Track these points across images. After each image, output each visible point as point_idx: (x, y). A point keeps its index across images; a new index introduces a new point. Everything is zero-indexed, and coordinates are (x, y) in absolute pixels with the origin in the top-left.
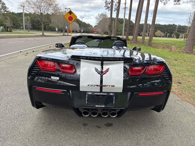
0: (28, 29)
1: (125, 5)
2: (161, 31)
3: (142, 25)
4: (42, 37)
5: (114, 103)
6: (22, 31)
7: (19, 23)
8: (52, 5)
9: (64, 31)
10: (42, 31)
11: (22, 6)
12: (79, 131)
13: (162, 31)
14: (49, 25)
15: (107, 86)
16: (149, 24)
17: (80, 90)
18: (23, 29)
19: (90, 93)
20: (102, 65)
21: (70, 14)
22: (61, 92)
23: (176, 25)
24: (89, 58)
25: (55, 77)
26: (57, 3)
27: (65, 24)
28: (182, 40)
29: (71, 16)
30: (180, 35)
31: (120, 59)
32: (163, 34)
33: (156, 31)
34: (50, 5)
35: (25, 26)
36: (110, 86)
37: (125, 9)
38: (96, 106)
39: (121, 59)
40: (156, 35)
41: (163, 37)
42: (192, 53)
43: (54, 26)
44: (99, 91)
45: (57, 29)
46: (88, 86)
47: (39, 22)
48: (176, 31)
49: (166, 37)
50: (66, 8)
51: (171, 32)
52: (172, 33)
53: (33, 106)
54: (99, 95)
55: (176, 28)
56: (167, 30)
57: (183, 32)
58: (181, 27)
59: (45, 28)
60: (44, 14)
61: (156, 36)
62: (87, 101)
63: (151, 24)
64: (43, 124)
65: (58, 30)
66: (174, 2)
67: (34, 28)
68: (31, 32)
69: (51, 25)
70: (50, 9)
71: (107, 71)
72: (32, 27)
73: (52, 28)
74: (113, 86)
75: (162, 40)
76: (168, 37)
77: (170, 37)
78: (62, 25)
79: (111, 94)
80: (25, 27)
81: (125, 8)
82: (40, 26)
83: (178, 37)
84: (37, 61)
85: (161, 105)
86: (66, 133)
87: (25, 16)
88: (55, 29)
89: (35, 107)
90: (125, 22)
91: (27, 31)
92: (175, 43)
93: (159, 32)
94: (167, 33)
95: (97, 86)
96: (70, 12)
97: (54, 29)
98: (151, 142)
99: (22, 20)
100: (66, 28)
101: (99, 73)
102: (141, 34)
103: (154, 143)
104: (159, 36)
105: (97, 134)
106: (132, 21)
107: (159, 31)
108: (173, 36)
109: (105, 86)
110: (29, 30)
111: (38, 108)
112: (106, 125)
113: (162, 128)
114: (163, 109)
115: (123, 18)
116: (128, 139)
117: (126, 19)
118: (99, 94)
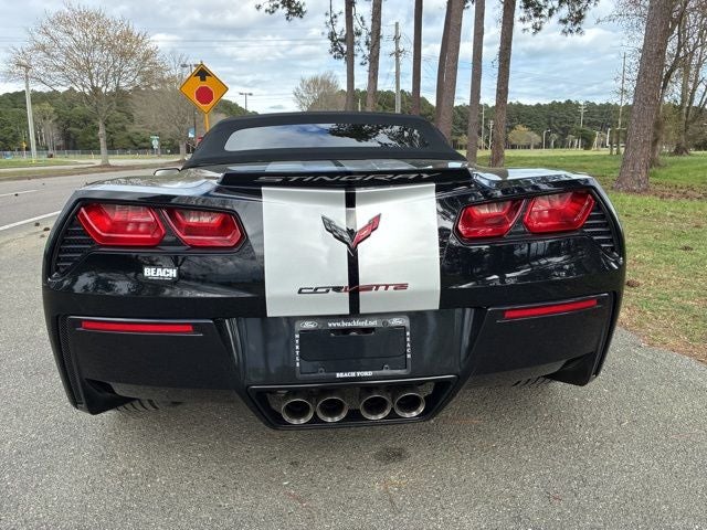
0: (47, 149)
1: (397, 43)
2: (527, 126)
3: (461, 110)
4: (103, 172)
5: (409, 356)
6: (24, 158)
7: (12, 131)
8: (133, 54)
9: (183, 149)
10: (100, 153)
11: (19, 65)
12: (274, 491)
13: (532, 128)
14: (123, 129)
15: (377, 287)
16: (486, 106)
17: (269, 315)
18: (28, 149)
19: (309, 325)
20: (350, 202)
21: (203, 79)
22: (191, 328)
23: (578, 105)
24: (295, 178)
25: (159, 270)
26: (151, 46)
27: (184, 121)
28: (605, 152)
29: (203, 84)
30: (595, 135)
31: (420, 177)
32: (536, 138)
33: (512, 128)
34: (123, 54)
35: (37, 139)
36: (387, 286)
37: (397, 57)
38: (338, 375)
39: (425, 176)
40: (514, 142)
41: (536, 147)
42: (646, 190)
43: (144, 132)
44: (348, 312)
45: (155, 143)
46: (300, 292)
47: (86, 120)
48: (578, 124)
49: (548, 146)
50: (184, 66)
51: (563, 129)
52: (565, 132)
53: (75, 402)
54: (346, 331)
55: (578, 114)
56: (549, 123)
57: (603, 127)
58: (596, 110)
59: (112, 140)
60: (103, 90)
61: (513, 147)
62: (301, 357)
63: (490, 106)
64: (121, 479)
65: (162, 145)
66: (562, 26)
67: (71, 144)
68: (58, 158)
69: (132, 129)
70: (125, 69)
71: (374, 225)
72: (61, 143)
73: (136, 141)
74: (403, 286)
75: (535, 158)
76: (555, 147)
77: (561, 144)
78: (174, 127)
79: (396, 322)
80: (37, 144)
81: (398, 53)
82: (93, 135)
83: (587, 145)
84: (79, 209)
85: (593, 355)
86: (222, 504)
87: (33, 104)
88: (149, 141)
89: (81, 409)
90: (402, 103)
91: (44, 158)
92: (583, 164)
93: (521, 132)
94: (548, 134)
95: (337, 289)
96: (203, 73)
97: (145, 145)
98: (568, 507)
99: (25, 117)
100: (191, 135)
101: (341, 239)
102: (459, 143)
103: (583, 509)
104: (523, 142)
105: (351, 494)
106: (423, 98)
107: (520, 127)
108: (572, 143)
109: (369, 288)
110: (50, 152)
111: (94, 408)
112: (378, 456)
113: (599, 448)
114: (597, 373)
115: (394, 90)
116: (475, 505)
117: (402, 91)
118: (344, 324)
